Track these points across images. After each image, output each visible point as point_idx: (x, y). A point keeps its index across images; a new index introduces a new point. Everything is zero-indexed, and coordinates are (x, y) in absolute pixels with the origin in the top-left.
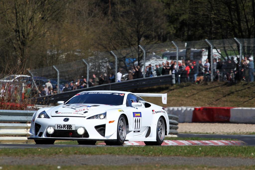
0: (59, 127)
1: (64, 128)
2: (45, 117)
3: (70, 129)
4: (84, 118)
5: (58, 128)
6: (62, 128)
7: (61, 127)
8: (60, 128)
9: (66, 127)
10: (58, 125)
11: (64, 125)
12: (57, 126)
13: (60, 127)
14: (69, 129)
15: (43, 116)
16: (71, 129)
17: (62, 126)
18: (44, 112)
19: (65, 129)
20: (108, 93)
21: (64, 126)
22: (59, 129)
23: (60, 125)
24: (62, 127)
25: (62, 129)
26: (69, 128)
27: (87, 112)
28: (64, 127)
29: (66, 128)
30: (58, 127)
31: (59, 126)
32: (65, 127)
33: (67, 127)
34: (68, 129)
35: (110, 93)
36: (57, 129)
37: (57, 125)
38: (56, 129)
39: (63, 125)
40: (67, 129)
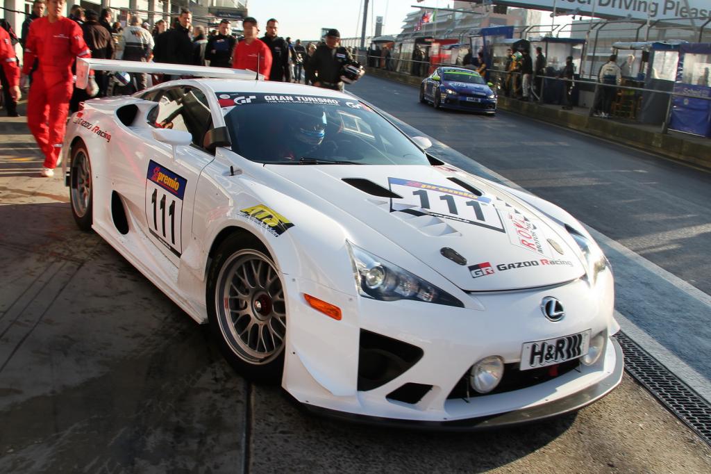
0: (537, 358)
1: (559, 355)
3: (574, 355)
5: (532, 362)
6: (552, 357)
7: (546, 352)
8: (541, 361)
9: (564, 349)
10: (534, 347)
11: (558, 342)
12: (530, 348)
13: (541, 353)
14: (570, 359)
16: (580, 352)
17: (551, 347)
21: (560, 345)
22: (537, 365)
23: (543, 345)
24: (549, 353)
25: (550, 362)
26: (573, 349)
28: (557, 349)
29: (562, 357)
30: (534, 354)
31: (538, 349)
32: (561, 349)
33: (568, 350)
34: (569, 355)
36: (530, 368)
37: (530, 345)
38: (525, 365)
39: (554, 343)
40: (565, 358)
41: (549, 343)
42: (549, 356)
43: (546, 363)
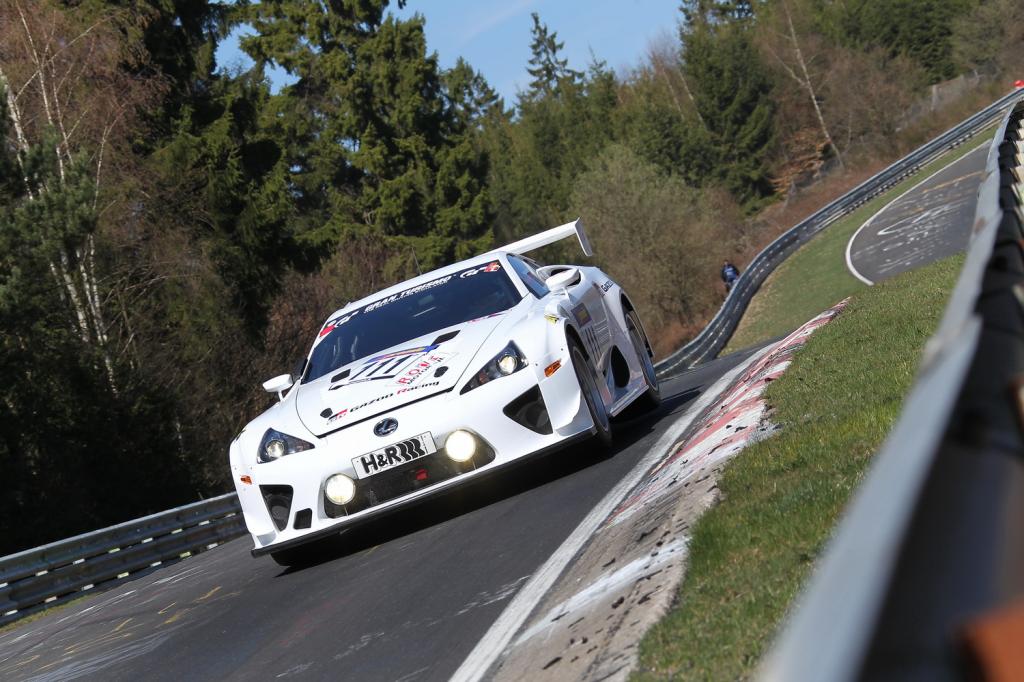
0: (370, 467)
1: (394, 460)
2: (286, 452)
3: (415, 455)
4: (446, 394)
5: (367, 471)
6: (385, 463)
7: (377, 461)
8: (376, 468)
9: (398, 454)
10: (363, 460)
11: (387, 451)
12: (360, 462)
13: (373, 462)
14: (412, 460)
15: (276, 450)
16: (422, 453)
17: (381, 456)
18: (270, 436)
19: (399, 464)
20: (437, 282)
21: (390, 452)
22: (373, 471)
23: (372, 456)
24: (381, 460)
25: (388, 467)
26: (411, 452)
27: (445, 369)
28: (390, 456)
29: (399, 460)
30: (366, 465)
31: (368, 460)
32: (394, 455)
33: (403, 454)
34: (408, 458)
35: (445, 280)
36: (367, 475)
37: (359, 459)
38: (362, 475)
39: (383, 452)
40: (403, 461)
41: (378, 453)
42: (382, 463)
43: (381, 469)
